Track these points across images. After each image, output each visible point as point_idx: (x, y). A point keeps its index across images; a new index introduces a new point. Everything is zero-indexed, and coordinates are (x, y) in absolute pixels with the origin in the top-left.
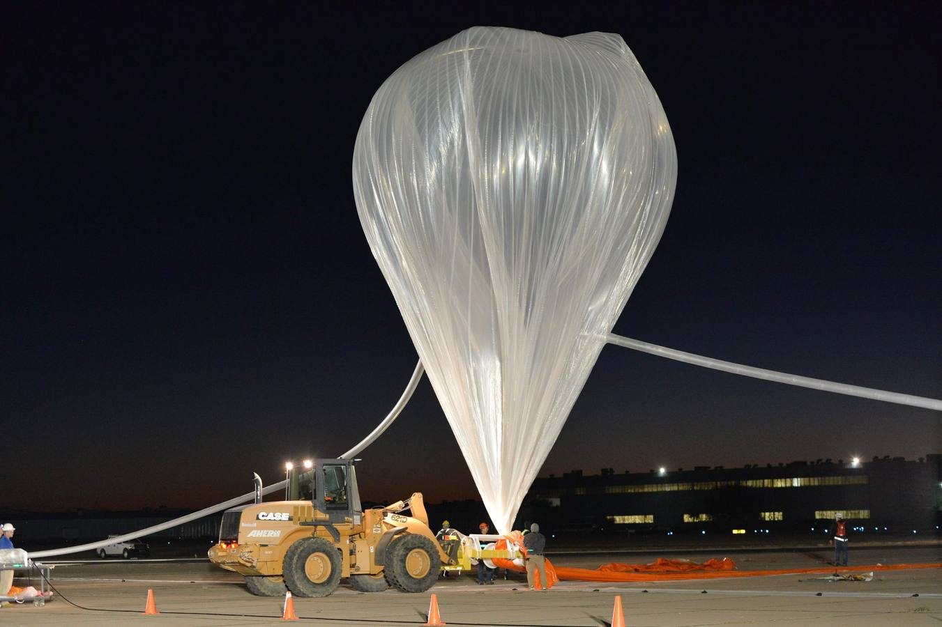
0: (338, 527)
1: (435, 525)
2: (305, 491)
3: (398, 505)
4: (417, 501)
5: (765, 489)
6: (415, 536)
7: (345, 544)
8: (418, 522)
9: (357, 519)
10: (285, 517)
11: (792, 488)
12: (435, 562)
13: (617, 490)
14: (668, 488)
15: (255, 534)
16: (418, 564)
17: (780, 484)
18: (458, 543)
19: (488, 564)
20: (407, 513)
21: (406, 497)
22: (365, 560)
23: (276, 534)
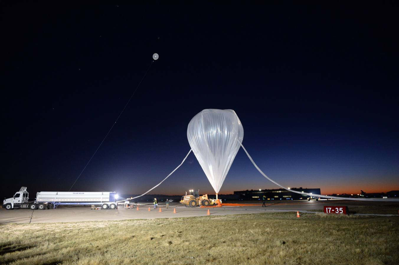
0: (196, 199)
1: (209, 198)
2: (192, 194)
3: (204, 196)
4: (206, 195)
5: (275, 193)
6: (206, 200)
7: (197, 201)
8: (206, 198)
9: (199, 198)
10: (189, 197)
11: (279, 193)
12: (209, 203)
13: (253, 193)
14: (261, 192)
15: (186, 199)
16: (206, 203)
17: (278, 192)
18: (211, 201)
19: (216, 203)
20: (205, 197)
21: (205, 195)
22: (200, 203)
23: (188, 199)
